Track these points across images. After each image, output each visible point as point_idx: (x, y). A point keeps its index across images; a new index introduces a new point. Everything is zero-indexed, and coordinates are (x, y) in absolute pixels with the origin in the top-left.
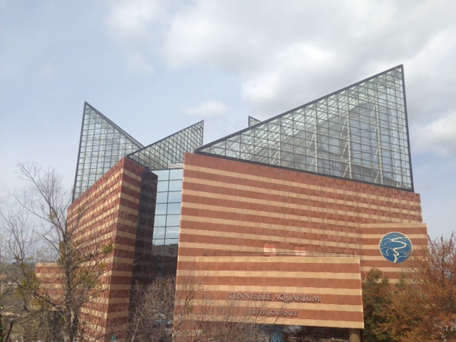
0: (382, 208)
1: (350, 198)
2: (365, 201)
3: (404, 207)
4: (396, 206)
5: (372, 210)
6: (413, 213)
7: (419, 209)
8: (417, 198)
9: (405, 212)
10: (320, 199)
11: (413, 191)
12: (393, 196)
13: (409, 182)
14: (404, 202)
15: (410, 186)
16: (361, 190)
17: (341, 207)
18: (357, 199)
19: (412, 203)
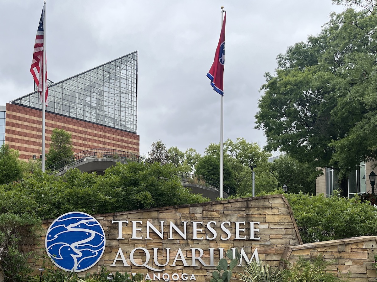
0: (118, 143)
1: (100, 136)
2: (109, 138)
3: (130, 143)
4: (126, 142)
5: (112, 143)
6: (135, 146)
7: (138, 144)
8: (138, 138)
9: (130, 145)
10: (84, 136)
11: (136, 133)
12: (125, 136)
13: (135, 128)
14: (130, 140)
15: (135, 130)
16: (107, 132)
17: (95, 141)
18: (105, 137)
19: (134, 141)
